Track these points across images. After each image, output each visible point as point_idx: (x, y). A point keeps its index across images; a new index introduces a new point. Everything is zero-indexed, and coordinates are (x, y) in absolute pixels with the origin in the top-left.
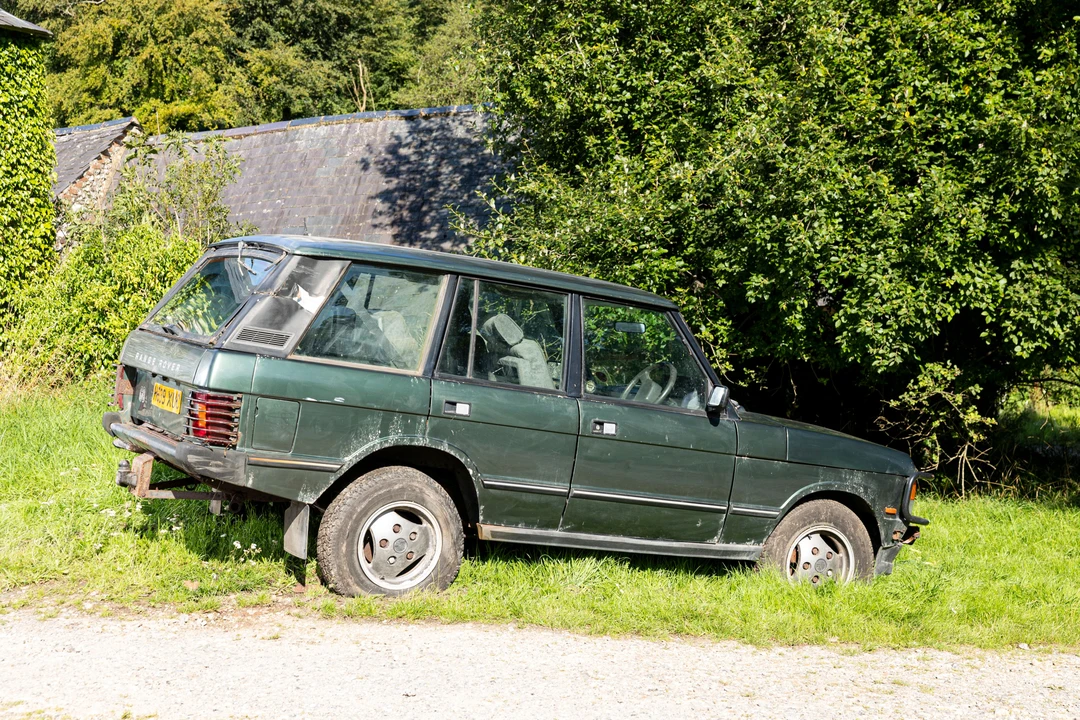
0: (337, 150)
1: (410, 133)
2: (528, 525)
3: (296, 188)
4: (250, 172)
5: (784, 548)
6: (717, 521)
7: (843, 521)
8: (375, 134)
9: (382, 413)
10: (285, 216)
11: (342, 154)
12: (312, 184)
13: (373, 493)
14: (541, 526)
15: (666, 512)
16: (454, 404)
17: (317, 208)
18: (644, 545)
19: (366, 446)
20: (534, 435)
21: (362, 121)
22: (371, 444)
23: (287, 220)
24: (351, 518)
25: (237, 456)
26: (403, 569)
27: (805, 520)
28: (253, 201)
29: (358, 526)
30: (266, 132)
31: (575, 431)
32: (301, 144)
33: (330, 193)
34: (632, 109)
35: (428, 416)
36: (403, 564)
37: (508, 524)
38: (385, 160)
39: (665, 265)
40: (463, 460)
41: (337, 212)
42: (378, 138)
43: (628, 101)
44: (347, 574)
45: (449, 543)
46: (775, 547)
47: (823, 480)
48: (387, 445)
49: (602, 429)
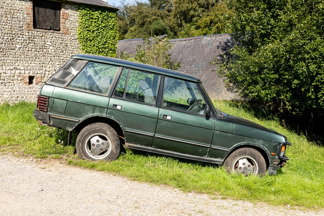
0: (211, 44)
1: (231, 39)
2: (141, 144)
3: (199, 53)
4: (190, 49)
5: (232, 162)
6: (207, 150)
7: (255, 155)
8: (221, 40)
9: (93, 106)
10: (195, 61)
11: (212, 45)
12: (203, 52)
13: (90, 130)
14: (145, 146)
15: (188, 145)
16: (116, 105)
17: (203, 59)
18: (180, 155)
19: (87, 116)
20: (143, 117)
21: (219, 36)
22: (89, 115)
23: (195, 62)
24: (83, 136)
25: (46, 115)
26: (100, 153)
27: (240, 154)
28: (188, 57)
29: (85, 139)
30: (196, 39)
31: (157, 117)
32: (203, 42)
33: (207, 55)
34: (271, 31)
35: (108, 108)
36: (100, 152)
37: (134, 144)
38: (224, 46)
39: (273, 76)
40: (118, 123)
41: (208, 60)
42: (222, 41)
43: (270, 28)
44: (81, 153)
45: (114, 147)
46: (229, 161)
47: (247, 141)
48: (94, 116)
49: (166, 117)
